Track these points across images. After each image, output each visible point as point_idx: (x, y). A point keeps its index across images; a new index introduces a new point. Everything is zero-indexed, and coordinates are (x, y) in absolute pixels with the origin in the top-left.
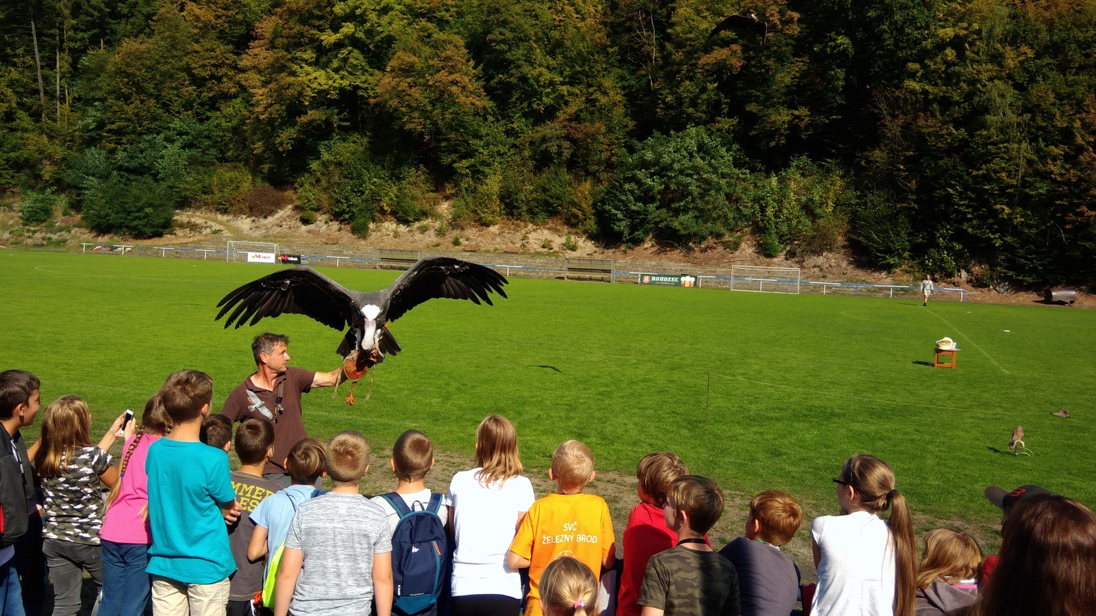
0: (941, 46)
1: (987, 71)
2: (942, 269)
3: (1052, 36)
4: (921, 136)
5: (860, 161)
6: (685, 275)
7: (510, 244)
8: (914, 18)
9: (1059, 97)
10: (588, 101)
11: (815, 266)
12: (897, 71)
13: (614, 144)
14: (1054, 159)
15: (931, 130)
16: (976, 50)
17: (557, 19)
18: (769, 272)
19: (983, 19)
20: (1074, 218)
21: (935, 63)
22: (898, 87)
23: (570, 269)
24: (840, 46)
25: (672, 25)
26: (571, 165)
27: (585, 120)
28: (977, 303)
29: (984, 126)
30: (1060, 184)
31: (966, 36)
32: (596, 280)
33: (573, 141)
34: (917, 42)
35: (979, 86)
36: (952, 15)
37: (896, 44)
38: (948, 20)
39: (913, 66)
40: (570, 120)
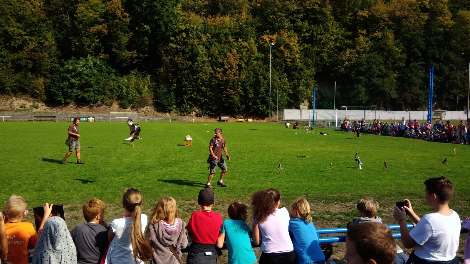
0: (181, 32)
1: (196, 42)
2: (187, 111)
3: (216, 31)
4: (177, 64)
5: (156, 72)
6: (90, 117)
7: (4, 106)
8: (171, 21)
9: (219, 52)
10: (39, 43)
11: (142, 112)
12: (167, 40)
13: (52, 62)
14: (219, 73)
15: (180, 62)
16: (192, 34)
17: (22, 6)
18: (125, 115)
19: (194, 24)
20: (226, 93)
21: (179, 38)
22: (167, 45)
23: (35, 117)
24: (146, 29)
25: (76, 14)
26: (33, 71)
27: (38, 51)
28: (198, 122)
29: (197, 61)
30: (221, 81)
31: (189, 29)
32: (49, 121)
33: (33, 60)
34: (173, 30)
35: (194, 47)
36: (184, 21)
37: (166, 29)
38: (182, 23)
39: (172, 38)
40: (30, 51)
